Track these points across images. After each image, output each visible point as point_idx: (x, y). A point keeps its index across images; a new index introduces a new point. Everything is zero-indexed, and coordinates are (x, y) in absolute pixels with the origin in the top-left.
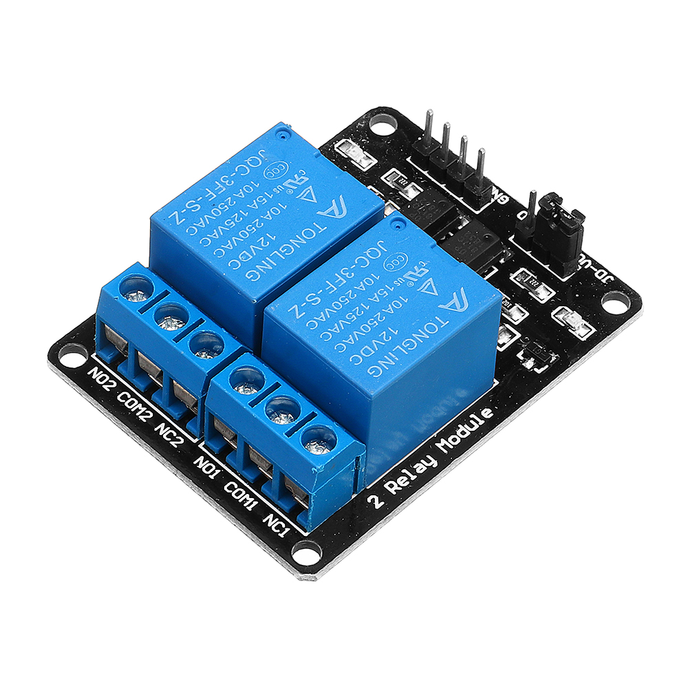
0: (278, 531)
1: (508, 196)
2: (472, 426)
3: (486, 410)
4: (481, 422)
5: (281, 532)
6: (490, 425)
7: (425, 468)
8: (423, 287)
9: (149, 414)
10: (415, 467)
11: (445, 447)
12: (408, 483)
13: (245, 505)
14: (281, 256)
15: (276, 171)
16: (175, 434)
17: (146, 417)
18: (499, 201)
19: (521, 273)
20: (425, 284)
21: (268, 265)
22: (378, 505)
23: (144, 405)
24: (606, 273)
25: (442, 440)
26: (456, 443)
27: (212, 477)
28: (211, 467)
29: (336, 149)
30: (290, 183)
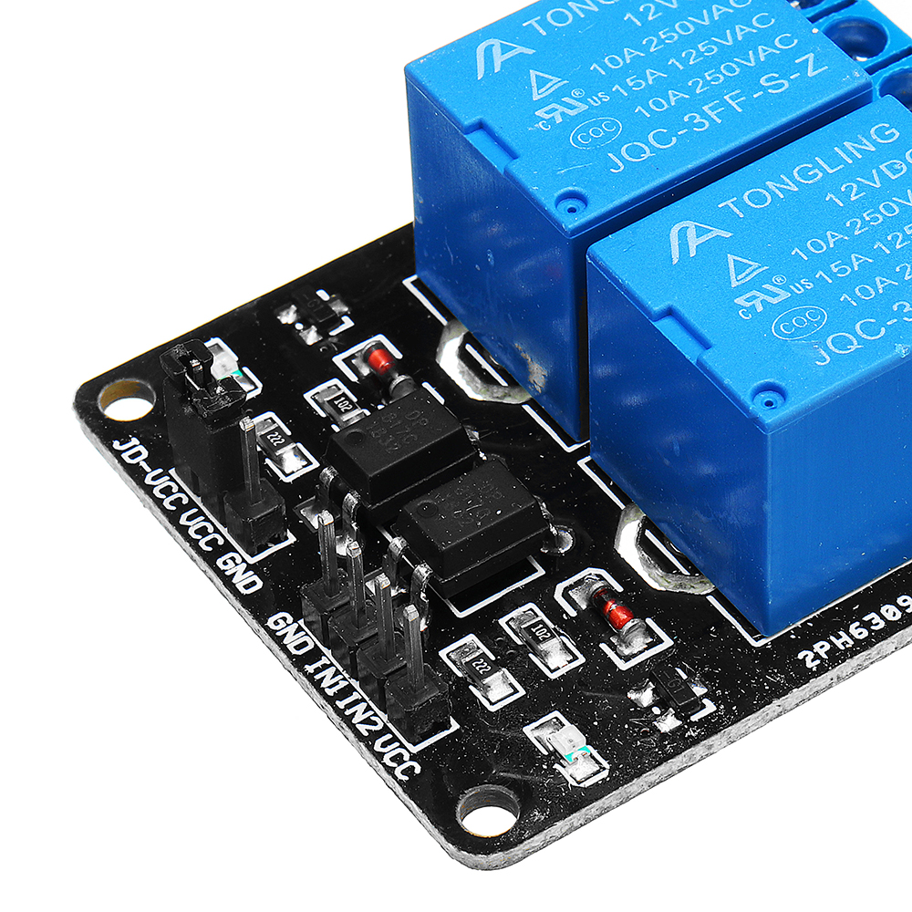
1: (267, 629)
8: (556, 87)
14: (821, 162)
15: (800, 322)
18: (290, 619)
20: (550, 91)
24: (125, 456)
29: (608, 766)
30: (775, 295)
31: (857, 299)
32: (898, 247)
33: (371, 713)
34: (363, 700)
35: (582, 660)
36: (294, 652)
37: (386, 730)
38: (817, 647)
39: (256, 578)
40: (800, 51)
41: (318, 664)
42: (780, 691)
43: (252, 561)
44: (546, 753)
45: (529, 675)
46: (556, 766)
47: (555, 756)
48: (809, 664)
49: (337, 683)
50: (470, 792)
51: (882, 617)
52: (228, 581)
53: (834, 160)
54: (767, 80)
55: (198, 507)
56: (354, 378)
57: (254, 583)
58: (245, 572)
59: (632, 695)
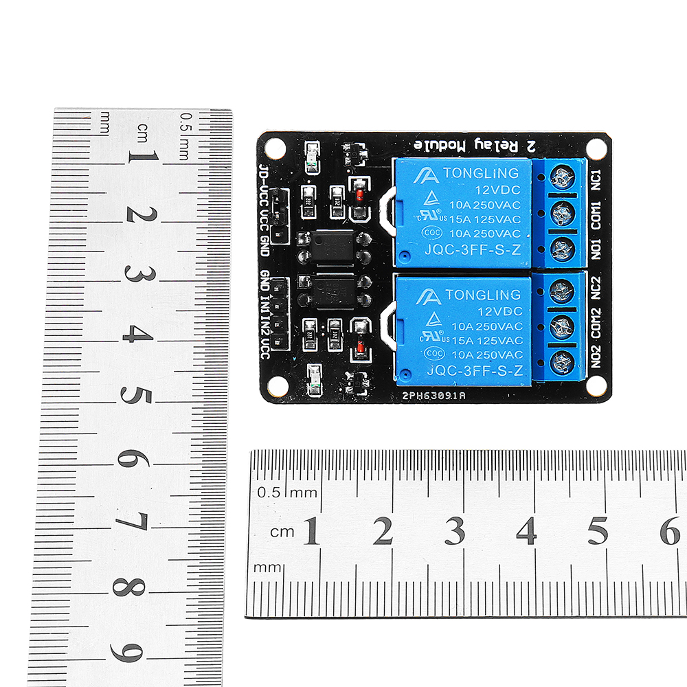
0: (598, 176)
1: (259, 274)
2: (434, 145)
3: (416, 148)
4: (427, 142)
5: (598, 174)
6: (424, 136)
7: (485, 142)
8: (434, 203)
9: (594, 311)
10: (490, 148)
11: (461, 145)
12: (503, 142)
13: (599, 208)
14: (488, 293)
15: (435, 353)
16: (592, 286)
17: (596, 311)
18: (268, 275)
19: (306, 216)
20: (431, 204)
21: (502, 294)
22: (532, 143)
23: (590, 319)
24: (260, 173)
25: (459, 151)
26: (453, 142)
27: (599, 241)
28: (594, 248)
29: (322, 394)
30: (436, 338)
31: (457, 356)
32: (485, 344)
33: (269, 327)
34: (269, 321)
35: (342, 350)
36: (262, 288)
37: (268, 337)
38: (411, 393)
39: (268, 251)
40: (518, 241)
41: (265, 298)
42: (388, 401)
43: (272, 244)
44: (308, 377)
45: (323, 345)
46: (308, 384)
47: (309, 380)
48: (404, 398)
49: (266, 309)
50: (277, 377)
51: (437, 396)
52: (260, 246)
53: (493, 295)
54: (498, 247)
55: (269, 210)
56: (350, 190)
57: (266, 253)
58: (267, 247)
59: (347, 373)
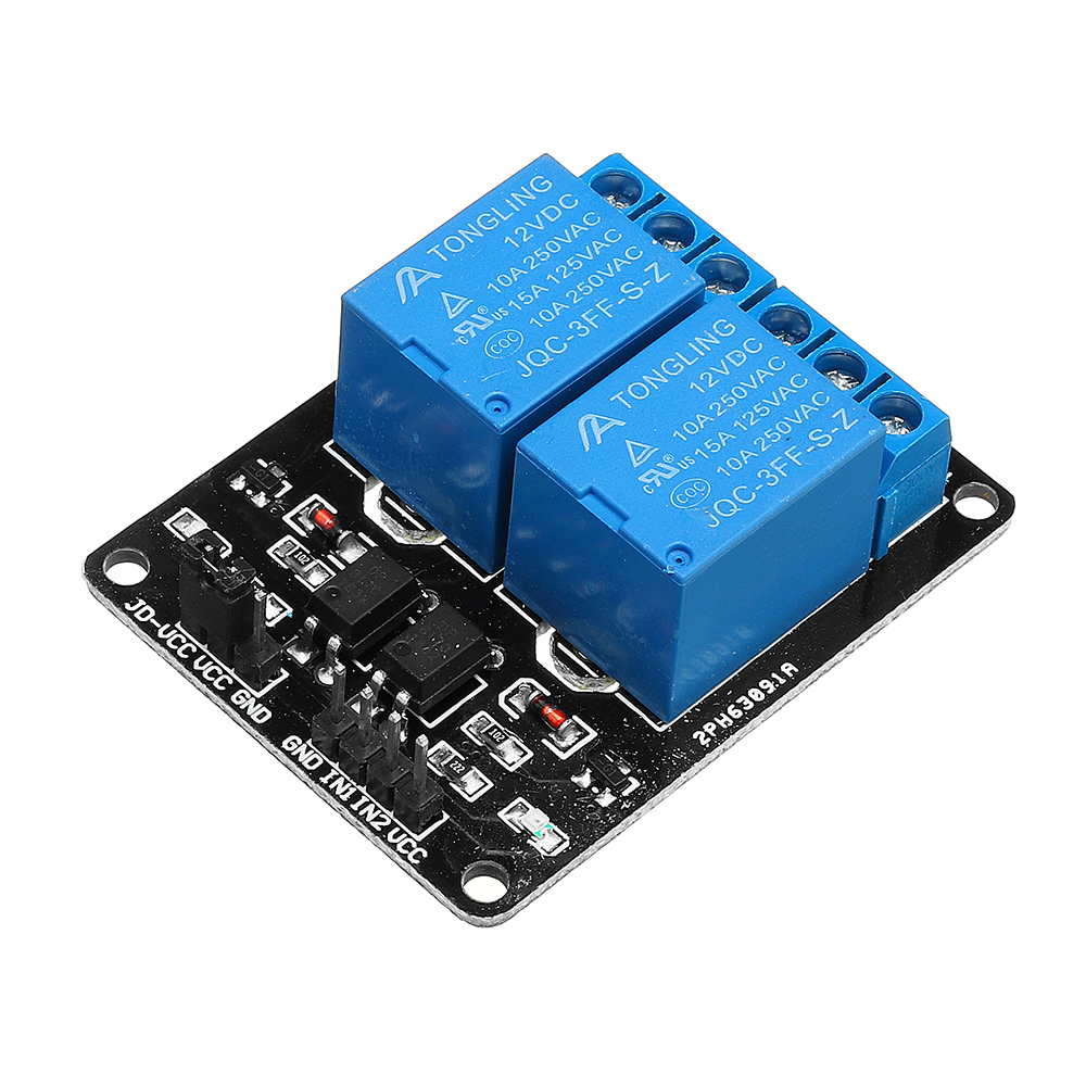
1: (283, 750)
8: (464, 306)
14: (681, 356)
15: (691, 493)
18: (300, 741)
20: (461, 310)
21: (702, 343)
24: (137, 615)
29: (568, 838)
30: (668, 472)
31: (729, 470)
32: (752, 424)
33: (379, 812)
34: (371, 802)
35: (531, 754)
36: (309, 767)
37: (393, 825)
38: (706, 727)
39: (264, 709)
40: (645, 261)
41: (330, 776)
42: (684, 766)
43: (259, 695)
44: (519, 832)
45: (494, 771)
46: (529, 841)
47: (526, 834)
48: (703, 742)
49: (347, 790)
50: (468, 869)
51: (751, 699)
52: (243, 713)
53: (690, 354)
54: (626, 288)
55: (205, 654)
56: (303, 534)
57: (264, 714)
58: (255, 705)
59: (574, 779)
